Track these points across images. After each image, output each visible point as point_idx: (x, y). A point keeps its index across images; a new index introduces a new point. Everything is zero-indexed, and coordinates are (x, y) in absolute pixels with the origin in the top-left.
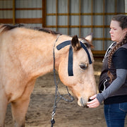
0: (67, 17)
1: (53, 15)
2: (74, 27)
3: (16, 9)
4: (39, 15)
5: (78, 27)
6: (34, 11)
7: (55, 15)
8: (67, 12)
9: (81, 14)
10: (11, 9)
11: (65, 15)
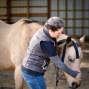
0: (65, 12)
1: (55, 11)
2: (70, 19)
3: (29, 7)
4: (45, 10)
5: (72, 19)
6: (42, 8)
7: (56, 10)
8: (65, 9)
9: (75, 10)
10: (26, 7)
11: (63, 11)
